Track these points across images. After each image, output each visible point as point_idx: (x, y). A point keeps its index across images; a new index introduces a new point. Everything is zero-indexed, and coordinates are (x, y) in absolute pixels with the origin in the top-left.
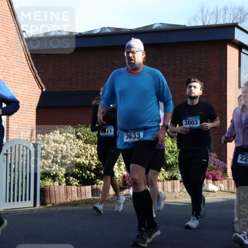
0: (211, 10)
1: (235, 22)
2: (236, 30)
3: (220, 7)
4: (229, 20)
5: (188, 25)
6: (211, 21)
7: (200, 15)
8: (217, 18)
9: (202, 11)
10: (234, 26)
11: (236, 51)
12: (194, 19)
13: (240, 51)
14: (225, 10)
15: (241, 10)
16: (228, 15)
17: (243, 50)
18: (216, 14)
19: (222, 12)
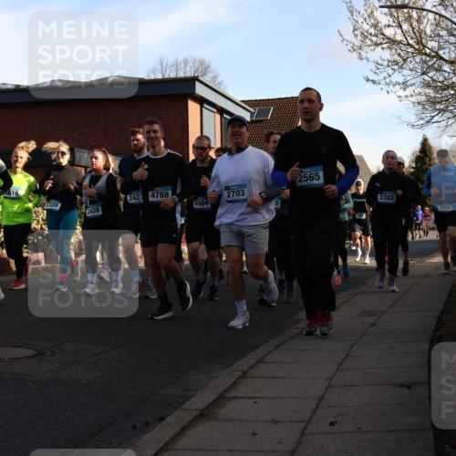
0: (170, 63)
1: (196, 75)
2: (197, 83)
3: (181, 58)
4: (189, 73)
5: (146, 78)
6: (171, 74)
7: (159, 67)
8: (177, 71)
9: (162, 63)
10: (194, 79)
11: (198, 106)
12: (154, 72)
13: (202, 107)
14: (186, 62)
15: (202, 63)
16: (188, 68)
17: (205, 106)
18: (176, 65)
19: (183, 65)
